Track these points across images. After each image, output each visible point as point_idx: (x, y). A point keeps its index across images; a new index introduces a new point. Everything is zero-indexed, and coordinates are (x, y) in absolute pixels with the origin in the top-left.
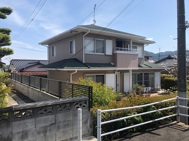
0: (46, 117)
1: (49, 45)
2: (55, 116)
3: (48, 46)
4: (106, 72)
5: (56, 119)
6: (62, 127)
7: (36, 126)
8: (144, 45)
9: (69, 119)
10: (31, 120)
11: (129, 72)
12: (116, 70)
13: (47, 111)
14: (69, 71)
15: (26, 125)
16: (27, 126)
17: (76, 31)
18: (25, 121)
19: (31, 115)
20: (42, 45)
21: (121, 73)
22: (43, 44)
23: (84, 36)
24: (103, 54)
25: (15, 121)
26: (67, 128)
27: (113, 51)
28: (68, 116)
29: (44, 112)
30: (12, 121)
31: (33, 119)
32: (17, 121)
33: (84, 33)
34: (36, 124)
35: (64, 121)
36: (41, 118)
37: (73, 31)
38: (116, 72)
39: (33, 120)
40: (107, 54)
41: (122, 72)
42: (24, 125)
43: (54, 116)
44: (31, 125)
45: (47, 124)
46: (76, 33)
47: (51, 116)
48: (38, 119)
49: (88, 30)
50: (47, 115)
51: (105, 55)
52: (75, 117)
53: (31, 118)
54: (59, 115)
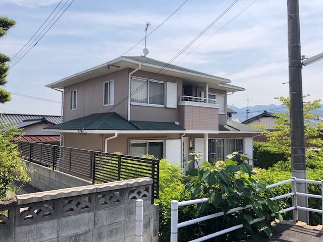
0: (78, 216)
1: (64, 88)
2: (95, 214)
3: (63, 90)
4: (166, 137)
5: (96, 219)
6: (106, 235)
7: (58, 235)
8: (227, 93)
9: (119, 220)
10: (51, 222)
11: (203, 137)
12: (182, 134)
13: (80, 205)
14: (102, 135)
15: (40, 234)
16: (43, 235)
17: (117, 66)
18: (39, 225)
19: (50, 214)
20: (52, 88)
21: (190, 139)
22: (54, 86)
23: (130, 74)
24: (162, 106)
25: (20, 226)
26: (114, 237)
27: (178, 102)
28: (117, 214)
29: (74, 207)
30: (15, 226)
31: (55, 221)
32: (24, 225)
33: (130, 70)
34: (58, 232)
35: (109, 223)
36: (69, 218)
37: (112, 65)
38: (182, 138)
39: (53, 223)
40: (168, 106)
41: (192, 137)
42: (37, 232)
43: (92, 214)
44: (49, 232)
45: (79, 231)
46: (117, 69)
47: (88, 214)
48: (64, 220)
49: (138, 65)
50: (80, 213)
51: (166, 108)
52: (129, 216)
53: (52, 219)
54: (100, 212)
